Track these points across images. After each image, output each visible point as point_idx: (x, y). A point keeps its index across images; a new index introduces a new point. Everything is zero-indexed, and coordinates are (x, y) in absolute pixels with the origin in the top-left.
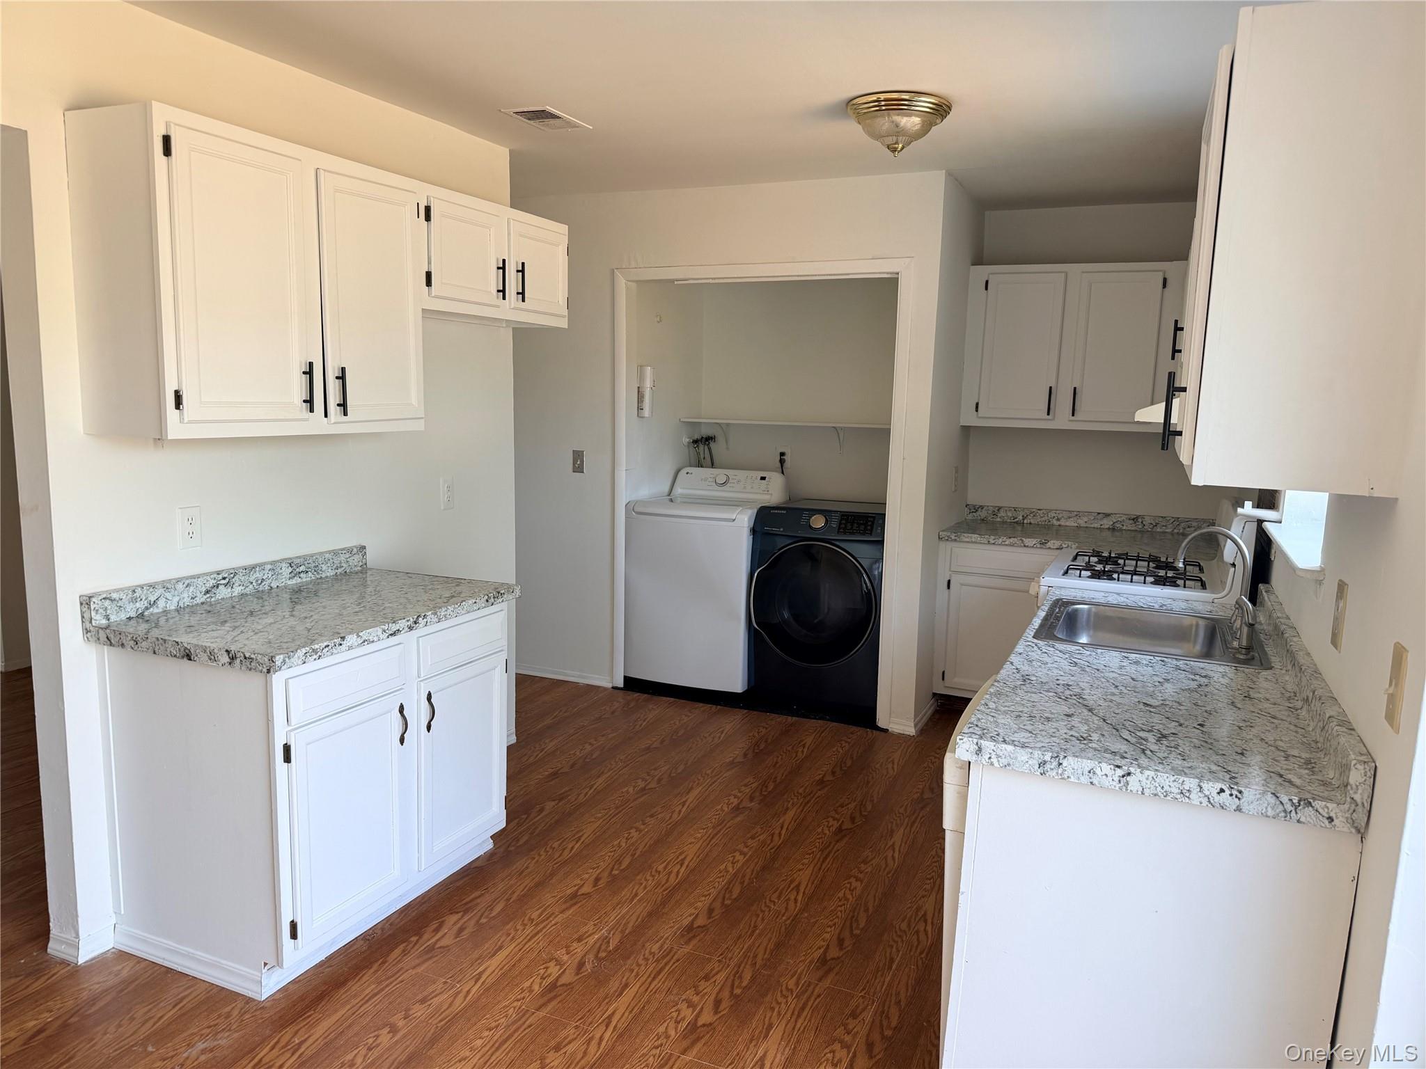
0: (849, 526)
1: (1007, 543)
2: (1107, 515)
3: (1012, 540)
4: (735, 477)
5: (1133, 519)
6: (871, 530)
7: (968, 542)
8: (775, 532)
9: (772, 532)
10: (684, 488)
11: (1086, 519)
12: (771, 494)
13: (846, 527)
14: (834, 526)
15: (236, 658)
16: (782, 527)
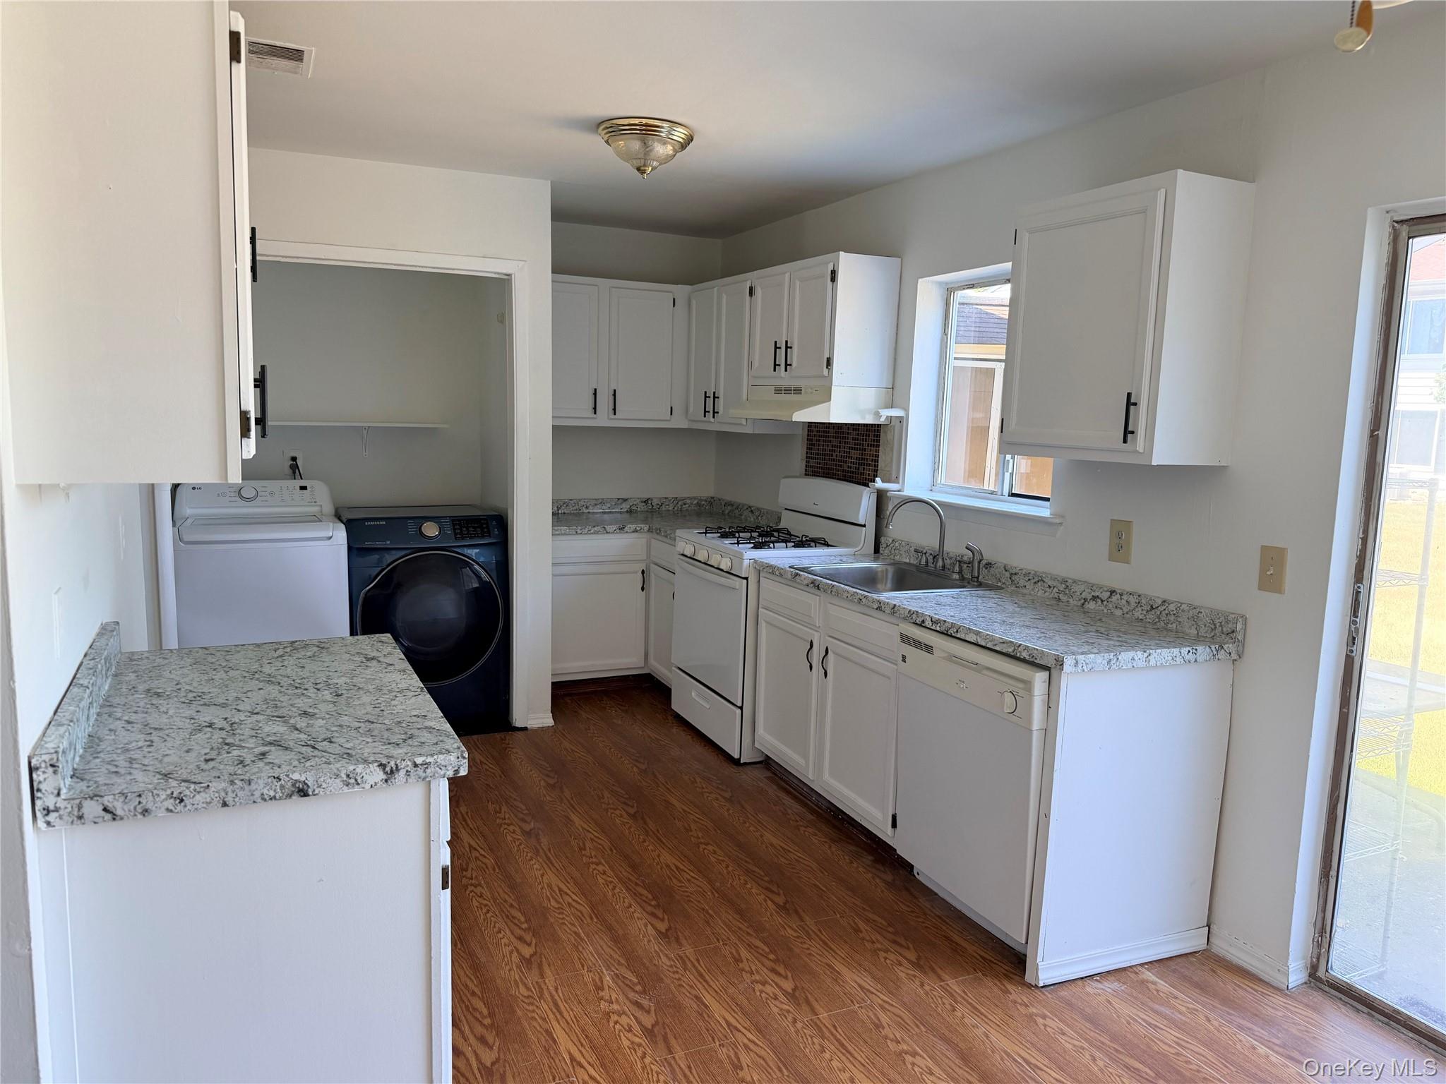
0: (465, 531)
1: (592, 531)
2: (625, 500)
3: (596, 528)
4: (264, 489)
5: (645, 502)
6: (489, 532)
7: (559, 535)
8: (379, 546)
9: (376, 546)
10: (192, 508)
11: (609, 505)
12: (321, 506)
13: (461, 531)
14: (450, 532)
15: (398, 769)
16: (388, 540)
